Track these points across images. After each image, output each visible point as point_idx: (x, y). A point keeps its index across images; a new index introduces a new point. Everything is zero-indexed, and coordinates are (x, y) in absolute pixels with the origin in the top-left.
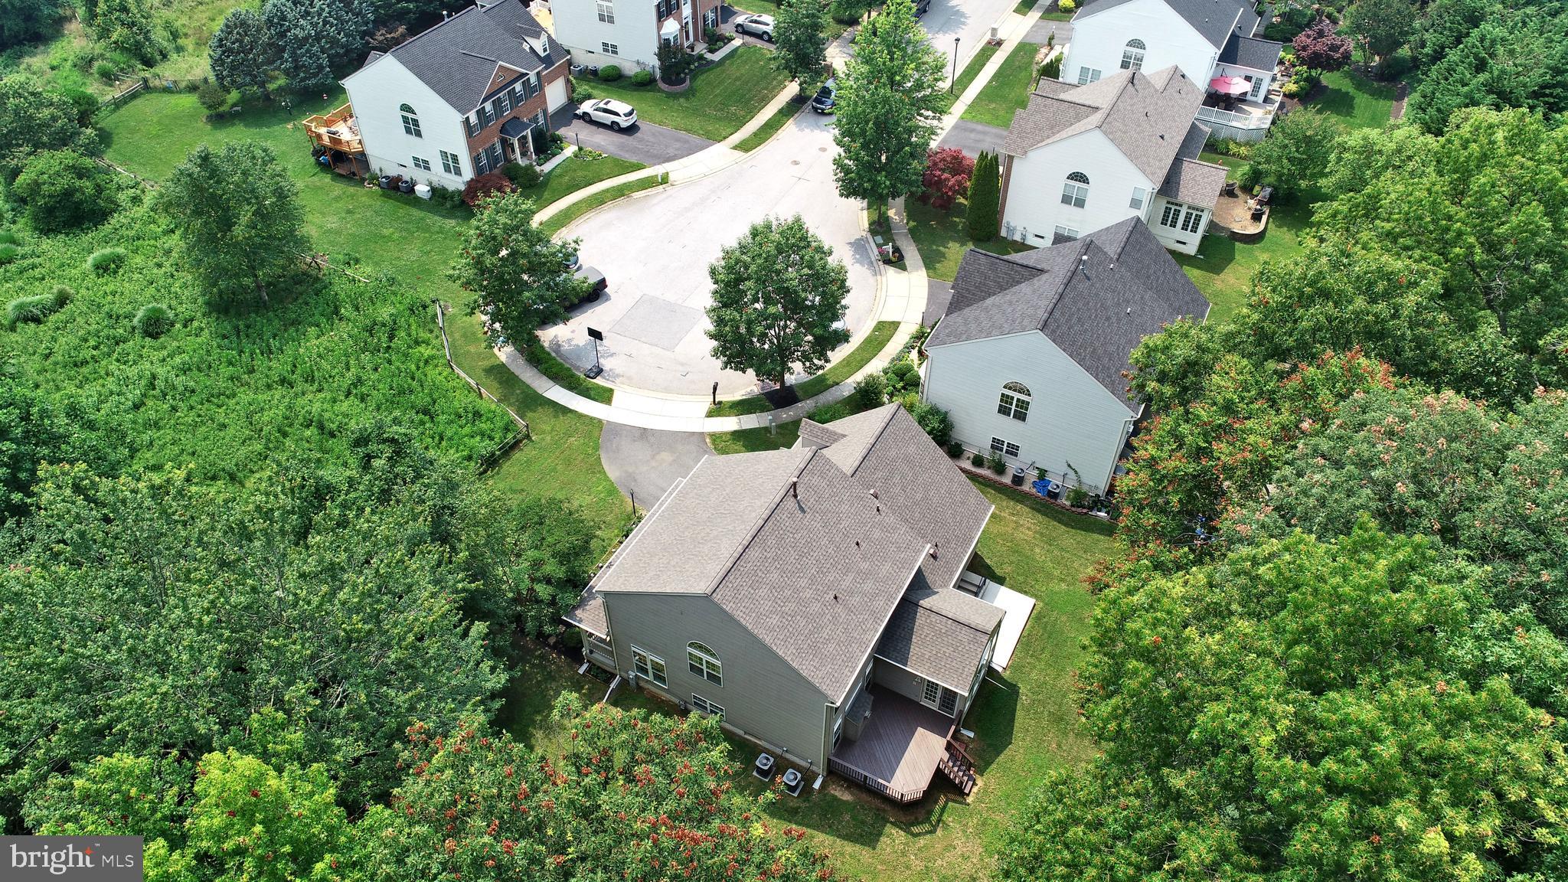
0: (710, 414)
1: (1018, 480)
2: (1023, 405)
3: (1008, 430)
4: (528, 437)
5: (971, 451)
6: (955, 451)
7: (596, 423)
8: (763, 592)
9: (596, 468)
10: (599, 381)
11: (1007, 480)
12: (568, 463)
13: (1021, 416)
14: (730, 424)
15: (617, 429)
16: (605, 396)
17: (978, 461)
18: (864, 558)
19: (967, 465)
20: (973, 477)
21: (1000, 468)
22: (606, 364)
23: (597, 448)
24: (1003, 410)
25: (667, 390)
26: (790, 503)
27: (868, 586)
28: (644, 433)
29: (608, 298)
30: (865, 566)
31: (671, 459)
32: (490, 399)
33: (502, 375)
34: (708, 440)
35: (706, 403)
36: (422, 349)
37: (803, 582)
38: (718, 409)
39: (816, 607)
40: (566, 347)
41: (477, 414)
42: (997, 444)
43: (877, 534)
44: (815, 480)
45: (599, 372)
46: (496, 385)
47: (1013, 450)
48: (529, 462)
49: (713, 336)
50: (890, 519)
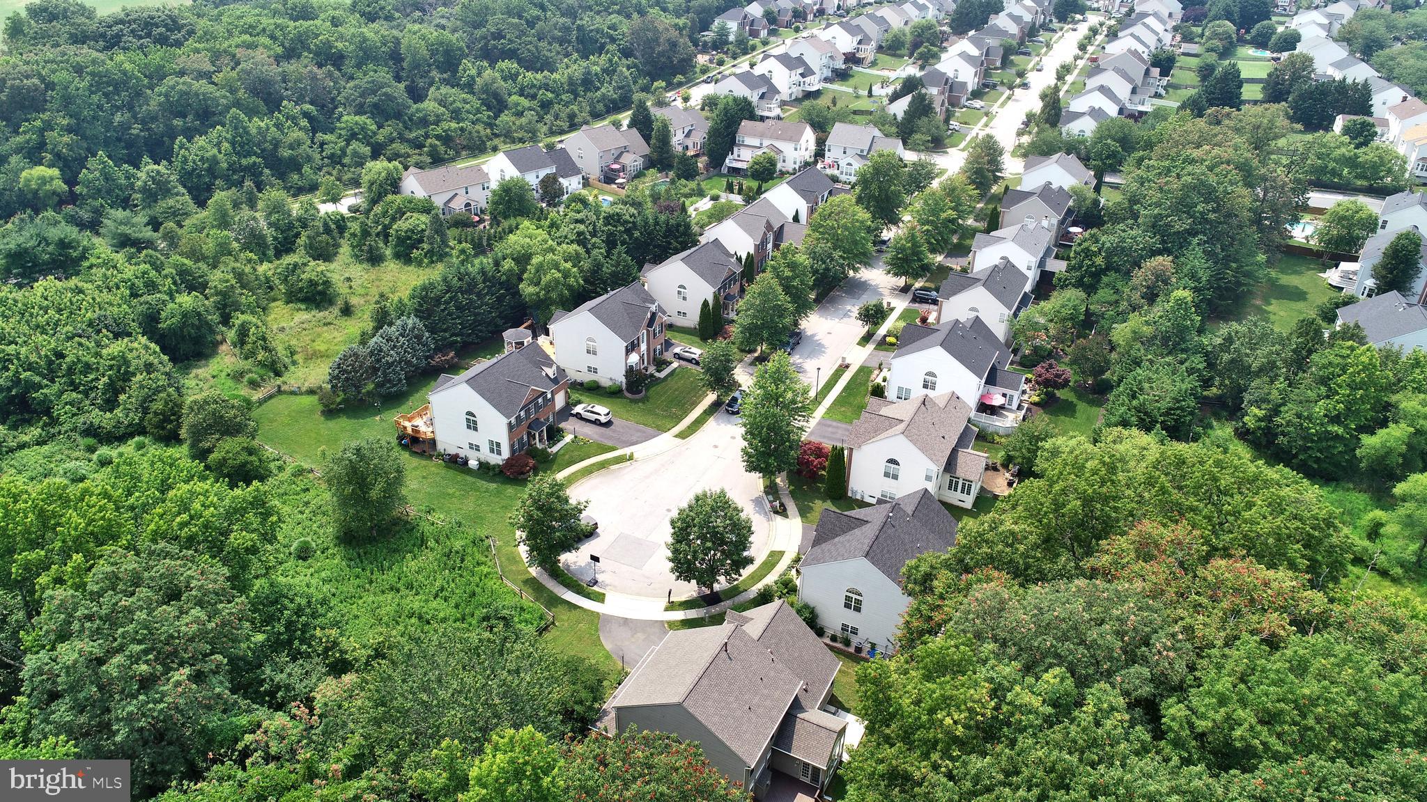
0: (667, 609)
1: (858, 650)
2: (858, 602)
3: (850, 618)
4: (553, 623)
5: (829, 632)
6: (820, 632)
7: (595, 616)
8: (709, 703)
9: (597, 642)
10: (595, 588)
11: (852, 650)
12: (580, 639)
13: (858, 609)
14: (679, 615)
15: (609, 619)
16: (600, 598)
17: (834, 638)
18: (765, 687)
19: (828, 641)
20: (832, 648)
21: (847, 643)
22: (600, 578)
23: (597, 630)
24: (847, 606)
25: (639, 594)
26: (724, 654)
27: (768, 703)
28: (626, 621)
29: (598, 536)
30: (766, 692)
31: (645, 638)
32: (527, 599)
33: (533, 583)
34: (666, 625)
35: (664, 602)
36: (482, 567)
37: (732, 699)
38: (672, 606)
39: (739, 713)
40: (573, 567)
41: (522, 609)
42: (844, 628)
43: (772, 674)
44: (737, 642)
45: (596, 582)
46: (530, 591)
47: (855, 631)
48: (554, 639)
49: (671, 560)
50: (780, 666)
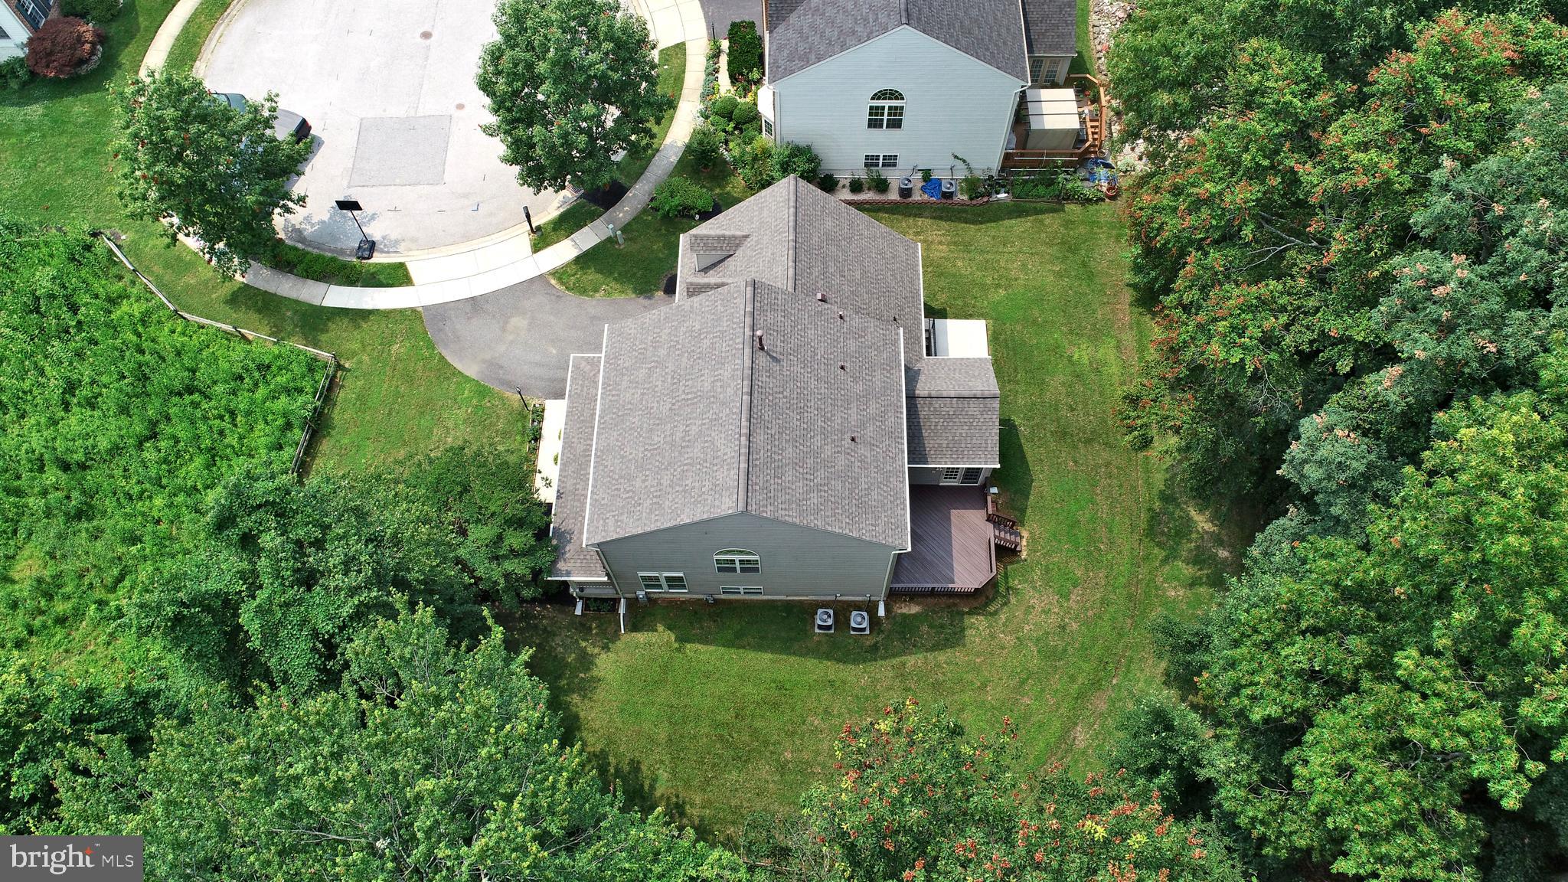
0: (536, 248)
1: (906, 193)
2: (897, 111)
3: (883, 142)
4: (339, 367)
5: (844, 177)
6: (828, 184)
7: (410, 317)
8: (789, 476)
9: (445, 371)
10: (378, 258)
11: (893, 196)
12: (409, 379)
13: (895, 124)
14: (564, 251)
15: (441, 312)
16: (398, 276)
17: (856, 186)
18: (855, 380)
19: (846, 195)
20: (859, 206)
21: (882, 186)
22: (374, 232)
23: (431, 346)
24: (874, 124)
25: (467, 238)
26: (762, 359)
27: (873, 408)
28: (475, 304)
29: (320, 144)
30: (859, 388)
31: (526, 322)
32: (261, 340)
33: (249, 299)
34: (553, 282)
35: (523, 239)
36: (125, 307)
37: (818, 441)
38: (542, 238)
39: (841, 461)
40: (309, 230)
41: (264, 368)
42: (871, 162)
43: (852, 346)
44: (770, 317)
45: (372, 247)
46: (254, 316)
47: (891, 161)
48: (362, 398)
50: (855, 321)
